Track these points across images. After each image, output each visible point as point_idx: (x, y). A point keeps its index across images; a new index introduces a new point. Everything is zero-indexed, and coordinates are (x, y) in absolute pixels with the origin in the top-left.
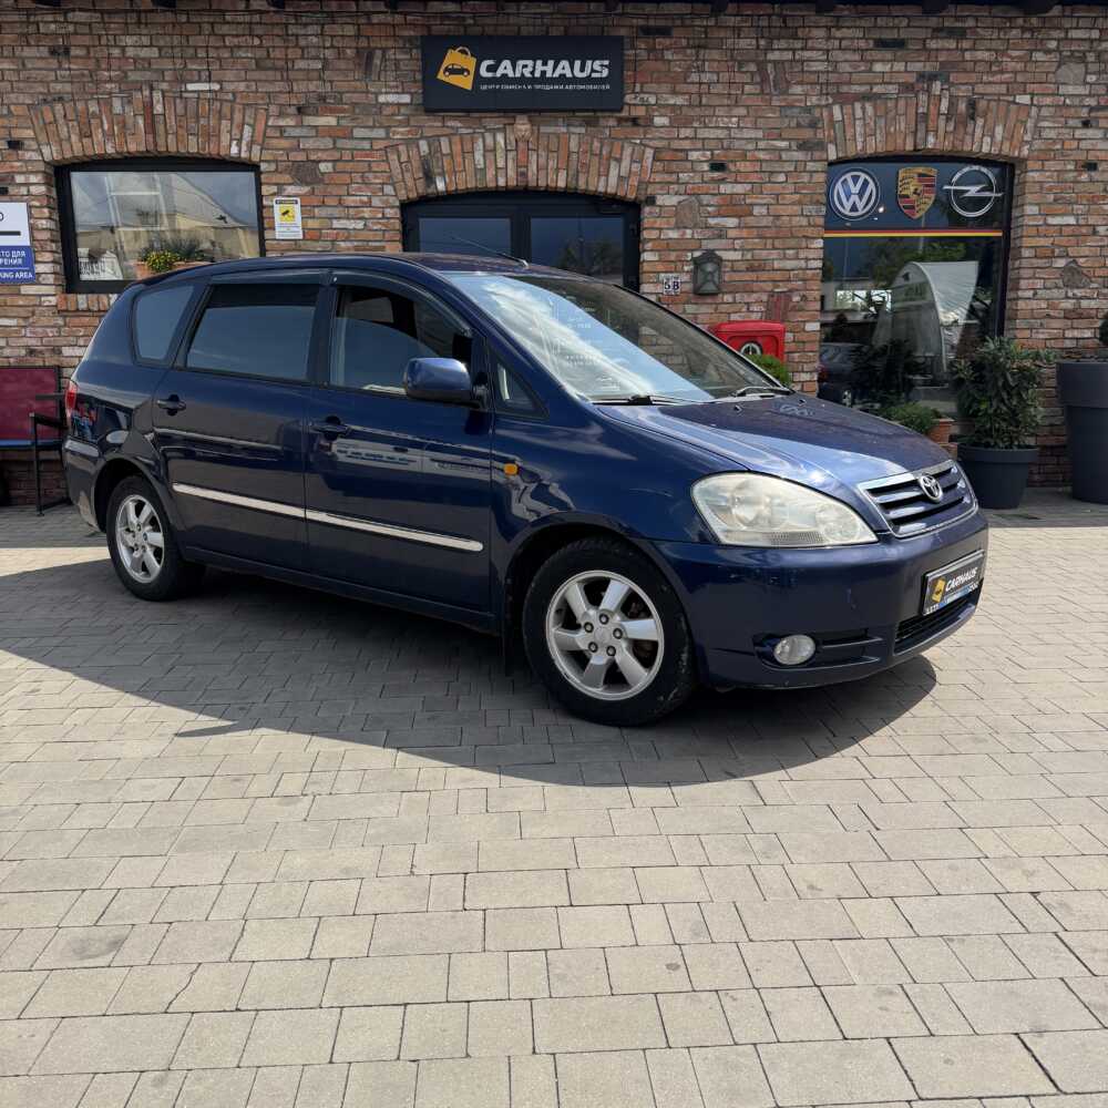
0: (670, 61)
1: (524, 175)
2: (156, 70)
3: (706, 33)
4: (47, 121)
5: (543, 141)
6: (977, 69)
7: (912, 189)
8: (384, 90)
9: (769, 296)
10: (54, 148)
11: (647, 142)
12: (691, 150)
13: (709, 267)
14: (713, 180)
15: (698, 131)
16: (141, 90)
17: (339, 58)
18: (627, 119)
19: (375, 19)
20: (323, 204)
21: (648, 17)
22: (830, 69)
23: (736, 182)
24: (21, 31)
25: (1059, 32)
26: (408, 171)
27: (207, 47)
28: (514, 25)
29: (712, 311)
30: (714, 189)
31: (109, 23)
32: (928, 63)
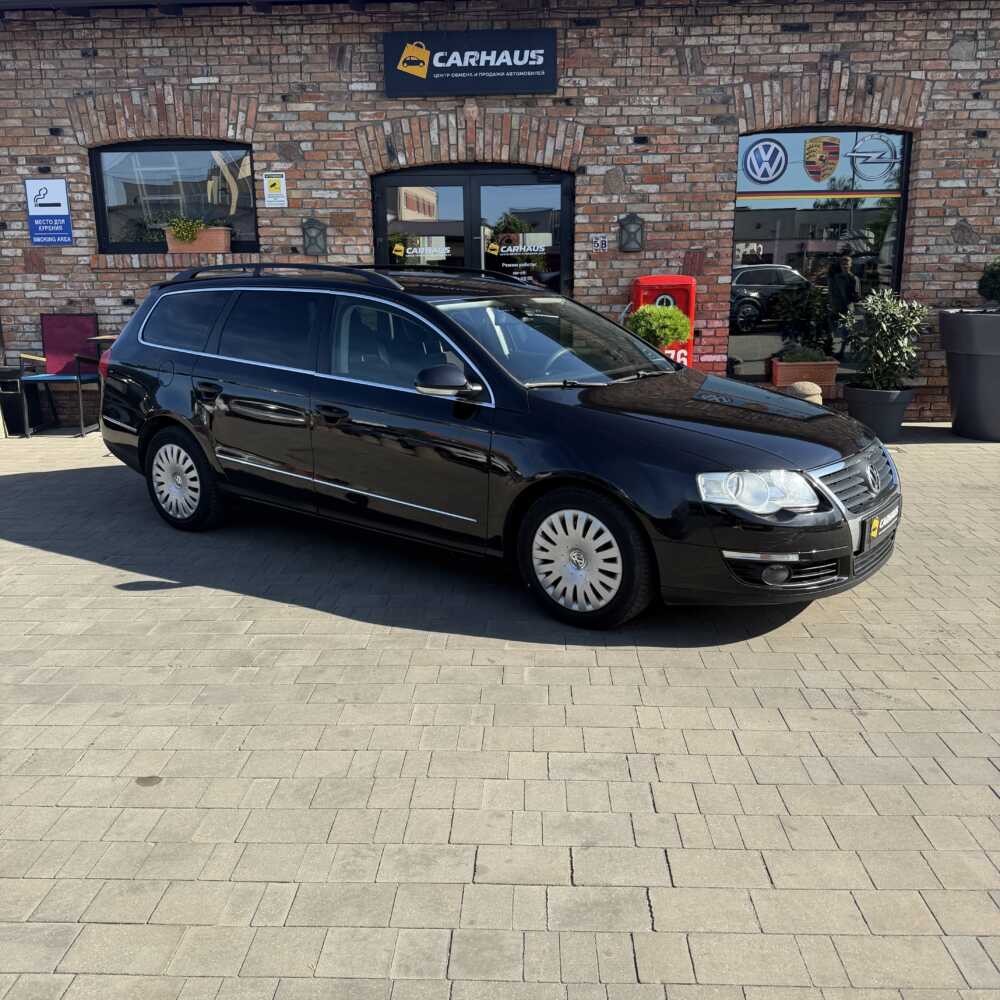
0: (598, 48)
1: (472, 150)
2: (166, 68)
4: (81, 112)
5: (489, 121)
6: (875, 48)
7: (818, 156)
8: (353, 80)
9: (687, 253)
10: (86, 134)
11: (579, 120)
12: (617, 126)
13: (633, 228)
14: (636, 150)
15: (624, 108)
16: (154, 84)
17: (317, 53)
18: (561, 100)
19: (347, 19)
20: (305, 178)
21: (579, 10)
22: (738, 51)
23: (657, 153)
24: (59, 37)
25: (952, 13)
26: (374, 148)
27: (206, 47)
28: (464, 21)
29: (636, 266)
30: (637, 160)
31: (129, 29)
32: (829, 45)
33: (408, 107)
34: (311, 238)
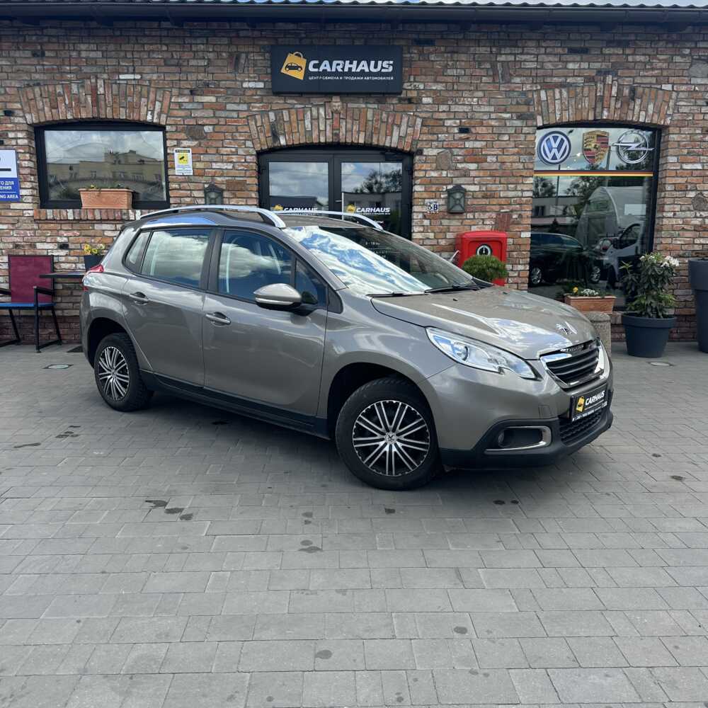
0: (433, 61)
1: (337, 135)
2: (100, 66)
3: (457, 43)
4: (30, 98)
5: (350, 113)
6: (636, 67)
7: (593, 145)
8: (246, 79)
9: (497, 214)
10: (33, 115)
11: (418, 114)
12: (446, 119)
13: (458, 196)
14: (461, 139)
15: (452, 107)
16: (89, 78)
17: (218, 59)
18: (404, 99)
19: (242, 34)
20: (206, 153)
21: (419, 33)
22: (537, 66)
23: (476, 140)
24: (17, 41)
25: (691, 43)
26: (262, 132)
27: (133, 51)
28: (332, 38)
29: (459, 224)
30: (461, 145)
31: (70, 36)
32: (603, 63)
33: (288, 101)
34: (212, 199)
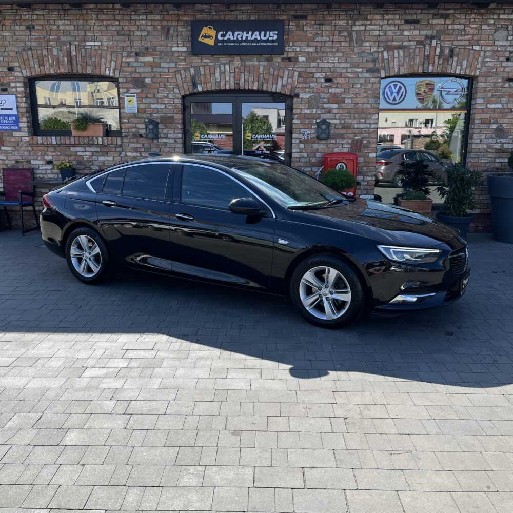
0: (306, 31)
1: (238, 84)
2: (72, 36)
3: (324, 18)
4: (25, 59)
5: (247, 69)
6: (454, 33)
7: (423, 90)
8: (174, 45)
9: (353, 140)
10: (27, 71)
11: (294, 69)
12: (316, 73)
13: (324, 127)
14: (326, 87)
15: (320, 64)
16: (65, 45)
17: (154, 31)
18: (286, 59)
19: (170, 13)
20: (147, 97)
21: (296, 10)
22: (381, 34)
23: (337, 87)
24: (14, 18)
25: (495, 16)
26: (185, 82)
27: (95, 26)
28: (235, 15)
29: (325, 147)
30: (327, 91)
31: (51, 14)
32: (430, 31)
33: (204, 61)
34: (150, 129)
